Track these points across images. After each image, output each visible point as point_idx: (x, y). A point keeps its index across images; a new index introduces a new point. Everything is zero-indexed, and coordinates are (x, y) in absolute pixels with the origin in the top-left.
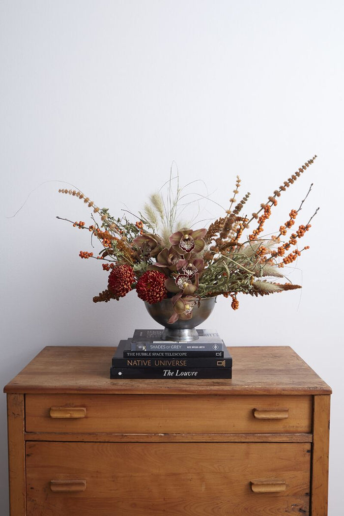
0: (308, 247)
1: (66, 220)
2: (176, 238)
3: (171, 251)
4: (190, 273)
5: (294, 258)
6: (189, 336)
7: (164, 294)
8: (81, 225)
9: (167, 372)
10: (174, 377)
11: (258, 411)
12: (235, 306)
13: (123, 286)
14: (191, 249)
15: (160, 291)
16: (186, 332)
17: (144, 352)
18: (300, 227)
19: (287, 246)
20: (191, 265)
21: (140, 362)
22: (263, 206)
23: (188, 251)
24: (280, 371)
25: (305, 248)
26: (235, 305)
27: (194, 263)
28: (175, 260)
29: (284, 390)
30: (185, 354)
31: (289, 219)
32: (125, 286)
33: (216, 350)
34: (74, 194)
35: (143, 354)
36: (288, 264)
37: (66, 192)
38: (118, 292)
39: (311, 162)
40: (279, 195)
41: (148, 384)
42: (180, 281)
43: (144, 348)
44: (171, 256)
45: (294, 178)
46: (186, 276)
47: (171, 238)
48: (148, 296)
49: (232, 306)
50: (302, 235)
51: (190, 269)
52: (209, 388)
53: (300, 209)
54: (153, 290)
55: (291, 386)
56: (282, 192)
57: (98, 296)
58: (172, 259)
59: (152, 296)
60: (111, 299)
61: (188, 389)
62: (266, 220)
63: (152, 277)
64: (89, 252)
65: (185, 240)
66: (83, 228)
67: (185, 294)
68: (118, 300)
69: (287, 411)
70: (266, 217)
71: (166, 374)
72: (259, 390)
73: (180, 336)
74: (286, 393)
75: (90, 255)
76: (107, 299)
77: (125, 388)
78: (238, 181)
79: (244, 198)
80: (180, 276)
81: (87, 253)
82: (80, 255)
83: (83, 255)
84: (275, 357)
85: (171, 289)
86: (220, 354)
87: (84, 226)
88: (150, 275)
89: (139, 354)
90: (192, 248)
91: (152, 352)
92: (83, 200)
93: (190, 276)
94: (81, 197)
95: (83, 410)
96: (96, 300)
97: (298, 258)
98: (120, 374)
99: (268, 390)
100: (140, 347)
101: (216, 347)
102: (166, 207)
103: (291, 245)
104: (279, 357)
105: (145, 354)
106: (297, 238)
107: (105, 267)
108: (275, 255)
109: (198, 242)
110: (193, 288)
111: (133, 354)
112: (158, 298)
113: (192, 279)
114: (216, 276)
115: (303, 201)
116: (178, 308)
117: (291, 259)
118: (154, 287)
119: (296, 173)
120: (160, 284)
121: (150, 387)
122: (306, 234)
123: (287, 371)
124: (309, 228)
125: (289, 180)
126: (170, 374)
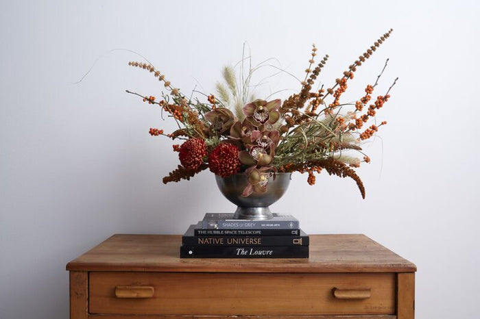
0: (385, 123)
1: (136, 94)
2: (250, 110)
3: (245, 124)
4: (264, 145)
5: (371, 133)
6: (263, 214)
7: (238, 166)
8: (151, 100)
9: (241, 251)
10: (247, 256)
11: (338, 290)
12: (311, 182)
13: (194, 158)
14: (265, 121)
15: (234, 163)
16: (260, 210)
17: (216, 230)
18: (378, 98)
19: (365, 118)
20: (265, 137)
21: (212, 240)
22: (338, 81)
23: (263, 123)
24: (357, 252)
25: (382, 124)
26: (311, 180)
27: (269, 135)
28: (248, 133)
29: (365, 267)
30: (259, 232)
31: (364, 94)
32: (197, 159)
33: (291, 228)
34: (144, 67)
35: (215, 232)
36: (365, 140)
37: (136, 65)
38: (189, 165)
39: (387, 36)
40: (354, 70)
41: (220, 262)
42: (255, 153)
43: (216, 226)
44: (244, 129)
45: (370, 52)
46: (260, 147)
47: (245, 109)
48: (221, 169)
49: (308, 181)
50: (381, 106)
51: (264, 141)
52: (285, 265)
53: (376, 84)
54: (226, 162)
55: (373, 263)
56: (357, 67)
57: (169, 176)
58: (246, 132)
59: (225, 168)
60: (181, 179)
61: (263, 266)
62: (342, 94)
63: (225, 149)
64: (160, 129)
65: (260, 112)
66: (153, 103)
67: (260, 165)
68: (189, 179)
69: (369, 290)
70: (342, 90)
71: (240, 253)
72: (339, 267)
73: (254, 214)
74: (367, 270)
75: (161, 132)
76: (177, 180)
77: (196, 265)
78: (314, 50)
79: (322, 61)
80: (254, 147)
81: (157, 130)
82: (150, 132)
83: (153, 132)
84: (351, 242)
85: (245, 161)
86: (296, 233)
87: (155, 101)
88: (223, 147)
89: (211, 232)
90: (267, 119)
91: (225, 230)
92: (153, 73)
93: (265, 148)
94: (152, 70)
95: (151, 289)
96: (166, 180)
97: (375, 133)
98: (190, 252)
99: (349, 268)
100: (212, 225)
101: (291, 225)
102: (239, 84)
103: (369, 116)
104: (355, 242)
105: (218, 232)
106: (376, 110)
107: (175, 148)
108: (352, 127)
109: (273, 114)
110: (268, 159)
111: (204, 232)
112: (231, 170)
113: (267, 150)
114: (292, 148)
115: (379, 77)
116: (253, 179)
117: (367, 134)
118: (226, 159)
119: (372, 47)
120: (233, 156)
121: (222, 265)
122: (385, 104)
123: (366, 253)
124: (388, 99)
125: (365, 54)
126: (244, 252)
